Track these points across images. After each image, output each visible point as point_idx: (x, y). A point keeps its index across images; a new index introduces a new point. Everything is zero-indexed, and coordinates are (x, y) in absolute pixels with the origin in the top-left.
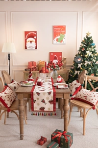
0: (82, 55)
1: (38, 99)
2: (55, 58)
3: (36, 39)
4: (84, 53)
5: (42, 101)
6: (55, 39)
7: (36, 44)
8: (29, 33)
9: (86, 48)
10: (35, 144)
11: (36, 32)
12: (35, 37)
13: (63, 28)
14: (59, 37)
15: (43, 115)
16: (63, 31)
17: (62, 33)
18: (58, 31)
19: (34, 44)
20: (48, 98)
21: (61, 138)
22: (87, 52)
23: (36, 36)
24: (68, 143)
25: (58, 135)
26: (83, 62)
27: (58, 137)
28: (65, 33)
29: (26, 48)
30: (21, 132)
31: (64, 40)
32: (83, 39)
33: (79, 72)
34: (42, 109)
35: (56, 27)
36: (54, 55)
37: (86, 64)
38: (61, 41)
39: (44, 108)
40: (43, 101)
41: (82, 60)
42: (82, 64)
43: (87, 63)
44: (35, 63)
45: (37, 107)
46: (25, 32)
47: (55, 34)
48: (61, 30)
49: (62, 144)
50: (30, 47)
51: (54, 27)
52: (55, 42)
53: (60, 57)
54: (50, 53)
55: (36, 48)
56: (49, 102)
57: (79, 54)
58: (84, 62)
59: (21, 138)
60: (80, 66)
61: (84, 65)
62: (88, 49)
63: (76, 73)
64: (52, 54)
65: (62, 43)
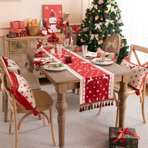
0: (99, 11)
22: (108, 6)
24: (137, 144)
26: (102, 21)
33: (97, 35)
36: (50, 9)
37: (107, 24)
41: (100, 18)
42: (101, 24)
43: (108, 22)
44: (23, 23)
49: (128, 146)
53: (60, 12)
54: (44, 6)
57: (94, 9)
58: (104, 21)
60: (98, 26)
61: (104, 25)
62: (108, 2)
63: (92, 38)
64: (47, 8)
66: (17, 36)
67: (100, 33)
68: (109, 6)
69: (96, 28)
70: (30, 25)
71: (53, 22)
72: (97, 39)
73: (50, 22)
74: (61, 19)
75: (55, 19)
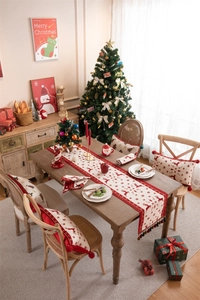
0: (106, 87)
4: (111, 81)
6: (39, 50)
9: (113, 73)
13: (50, 23)
14: (45, 46)
16: (53, 32)
17: (50, 36)
26: (109, 100)
28: (56, 36)
31: (56, 51)
33: (106, 118)
35: (39, 23)
36: (40, 85)
37: (116, 103)
38: (51, 55)
41: (108, 96)
42: (110, 103)
43: (118, 100)
44: (11, 111)
47: (37, 40)
48: (48, 29)
51: (34, 21)
52: (39, 56)
53: (52, 86)
55: (1, 75)
57: (99, 84)
58: (113, 98)
60: (107, 106)
61: (113, 104)
62: (116, 75)
63: (100, 120)
64: (36, 84)
65: (53, 57)
66: (7, 130)
67: (110, 115)
68: (118, 81)
69: (104, 109)
70: (19, 111)
71: (46, 101)
72: (107, 122)
73: (42, 102)
74: (55, 95)
75: (47, 97)
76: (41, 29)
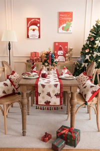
0: (90, 46)
1: (43, 92)
2: (60, 49)
3: (39, 27)
4: (93, 43)
5: (47, 94)
6: (61, 27)
7: (40, 33)
8: (32, 20)
9: (95, 38)
10: (39, 140)
11: (39, 19)
12: (38, 25)
13: (70, 15)
14: (65, 25)
15: (48, 109)
16: (70, 19)
17: (68, 20)
18: (64, 18)
19: (37, 32)
20: (54, 91)
21: (67, 135)
22: (96, 42)
23: (39, 23)
24: (75, 141)
25: (65, 131)
26: (91, 53)
27: (64, 134)
28: (72, 20)
29: (28, 37)
30: (24, 128)
31: (70, 29)
32: (92, 28)
33: (87, 64)
34: (48, 103)
35: (63, 14)
36: (59, 45)
37: (94, 56)
38: (68, 30)
39: (50, 102)
40: (49, 94)
41: (90, 51)
42: (90, 55)
43: (95, 54)
44: (38, 53)
45: (41, 101)
46: (28, 19)
47: (61, 22)
48: (67, 17)
49: (69, 141)
50: (32, 35)
51: (60, 13)
52: (60, 30)
53: (66, 47)
54: (55, 43)
55: (39, 37)
56: (56, 95)
57: (87, 44)
58: (93, 53)
59: (24, 134)
60: (88, 57)
61: (92, 56)
62: (97, 39)
63: (83, 66)
64: (57, 44)
65: (69, 32)
69: (86, 59)
70: (43, 55)
71: (61, 54)
72: (86, 66)
73: (59, 54)
74: (67, 52)
75: (62, 52)
76: (63, 17)
